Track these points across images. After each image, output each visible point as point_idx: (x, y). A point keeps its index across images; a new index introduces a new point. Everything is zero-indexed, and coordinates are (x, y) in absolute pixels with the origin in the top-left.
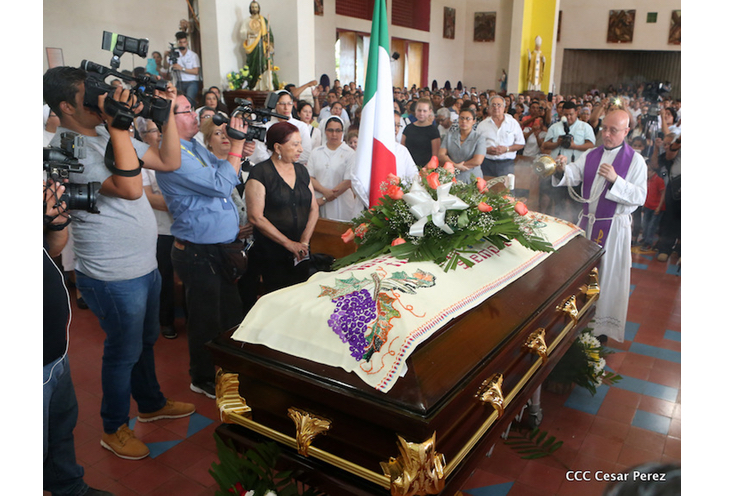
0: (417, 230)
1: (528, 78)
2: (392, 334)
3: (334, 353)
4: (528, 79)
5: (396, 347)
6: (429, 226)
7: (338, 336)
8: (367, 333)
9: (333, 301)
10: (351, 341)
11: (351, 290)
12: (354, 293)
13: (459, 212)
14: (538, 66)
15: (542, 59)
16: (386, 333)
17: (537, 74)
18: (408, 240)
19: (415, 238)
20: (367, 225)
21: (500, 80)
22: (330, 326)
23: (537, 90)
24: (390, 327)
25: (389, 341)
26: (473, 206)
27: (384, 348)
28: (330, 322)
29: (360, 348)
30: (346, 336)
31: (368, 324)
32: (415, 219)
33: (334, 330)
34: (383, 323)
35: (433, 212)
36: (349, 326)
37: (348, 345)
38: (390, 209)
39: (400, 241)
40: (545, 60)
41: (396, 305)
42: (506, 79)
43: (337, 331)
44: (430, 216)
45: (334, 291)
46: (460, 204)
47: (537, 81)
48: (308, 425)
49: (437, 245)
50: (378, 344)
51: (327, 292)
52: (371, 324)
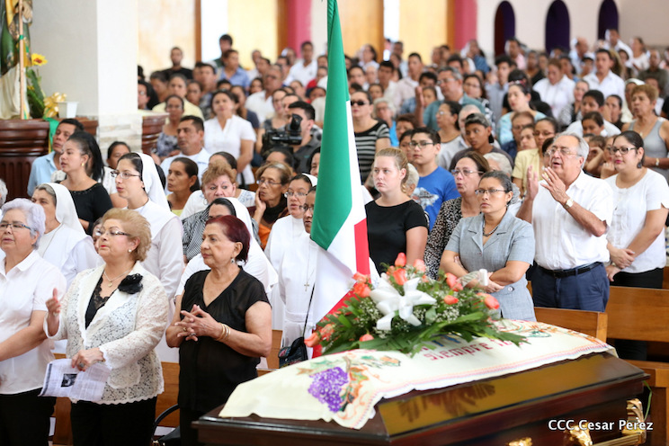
0: (384, 324)
2: (361, 391)
3: (316, 411)
5: (367, 399)
6: (396, 321)
7: (317, 400)
8: (342, 393)
9: (310, 376)
10: (329, 401)
11: (326, 368)
12: (329, 370)
13: (428, 307)
16: (357, 391)
18: (376, 335)
19: (383, 331)
20: (334, 326)
22: (310, 393)
24: (360, 386)
25: (360, 395)
26: (439, 300)
27: (356, 402)
28: (309, 390)
29: (336, 405)
30: (324, 398)
31: (342, 387)
32: (382, 315)
33: (313, 396)
34: (354, 385)
35: (400, 308)
36: (326, 391)
37: (326, 405)
38: (356, 307)
39: (368, 337)
41: (365, 373)
43: (316, 396)
44: (397, 312)
45: (310, 371)
46: (427, 299)
49: (403, 336)
50: (351, 399)
51: (303, 371)
52: (345, 386)
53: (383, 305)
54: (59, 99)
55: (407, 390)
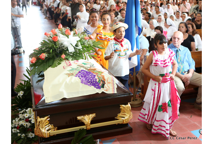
2: (105, 78)
7: (87, 85)
8: (97, 80)
12: (79, 72)
22: (83, 83)
24: (103, 76)
25: (106, 80)
29: (98, 86)
30: (90, 84)
33: (85, 84)
34: (100, 76)
36: (90, 81)
43: (86, 84)
45: (72, 74)
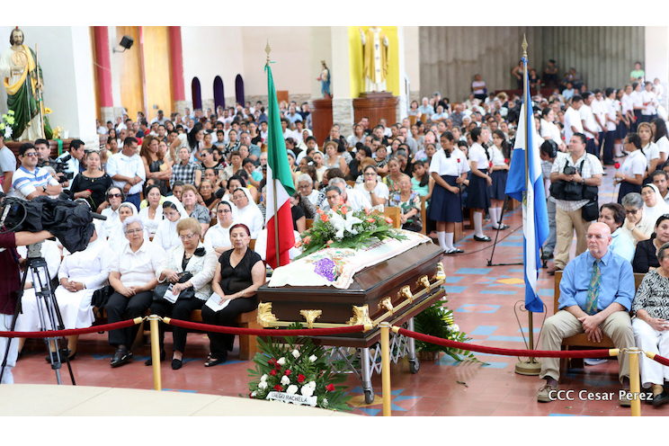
0: (340, 235)
1: (364, 72)
3: (321, 281)
4: (364, 75)
5: (347, 274)
6: (346, 232)
8: (333, 272)
9: (313, 264)
11: (320, 259)
12: (322, 260)
13: (358, 225)
14: (378, 53)
15: (383, 41)
16: (341, 270)
17: (378, 64)
18: (335, 240)
19: (339, 238)
20: (310, 237)
21: (319, 79)
23: (380, 90)
26: (365, 221)
27: (342, 275)
28: (315, 271)
29: (332, 277)
30: (324, 275)
32: (337, 231)
34: (339, 267)
35: (346, 226)
36: (324, 271)
39: (330, 242)
40: (388, 44)
41: (343, 260)
42: (329, 77)
43: (319, 274)
44: (345, 228)
45: (312, 261)
46: (358, 221)
47: (378, 76)
48: (311, 315)
49: (349, 239)
50: (339, 274)
51: (308, 261)
52: (334, 268)
53: (337, 225)
54: (59, 130)
55: (363, 267)
